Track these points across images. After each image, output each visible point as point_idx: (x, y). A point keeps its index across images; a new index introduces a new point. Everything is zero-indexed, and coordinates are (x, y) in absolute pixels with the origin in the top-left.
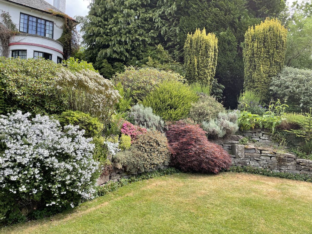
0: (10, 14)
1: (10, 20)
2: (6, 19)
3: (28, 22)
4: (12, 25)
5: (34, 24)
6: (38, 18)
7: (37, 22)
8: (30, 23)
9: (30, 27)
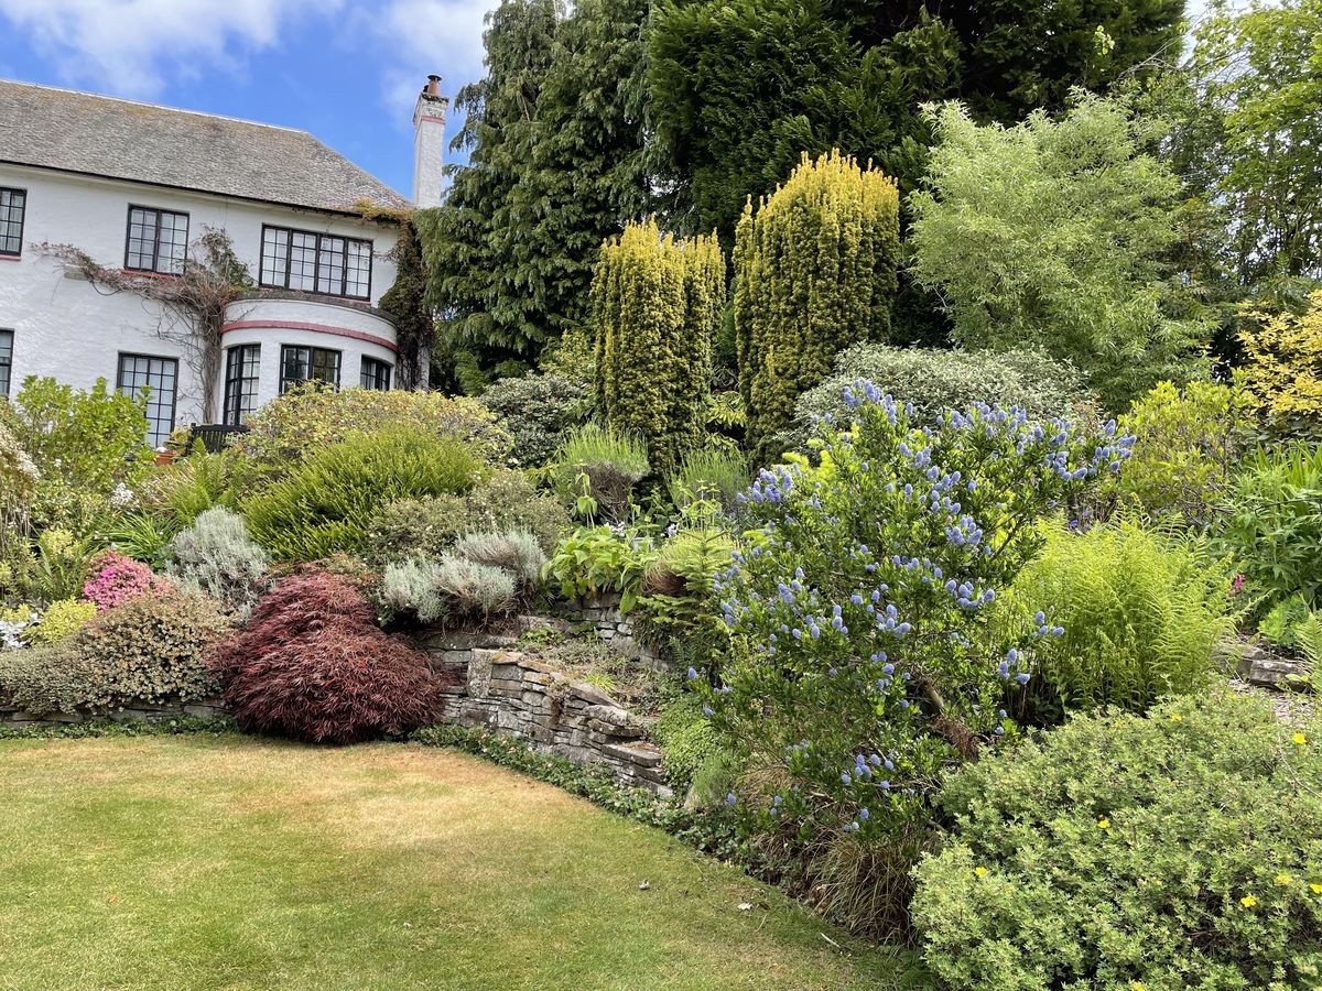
0: (231, 234)
1: (229, 254)
2: (215, 253)
3: (289, 253)
4: (236, 267)
5: (310, 256)
6: (319, 236)
7: (318, 249)
8: (296, 255)
9: (295, 268)
